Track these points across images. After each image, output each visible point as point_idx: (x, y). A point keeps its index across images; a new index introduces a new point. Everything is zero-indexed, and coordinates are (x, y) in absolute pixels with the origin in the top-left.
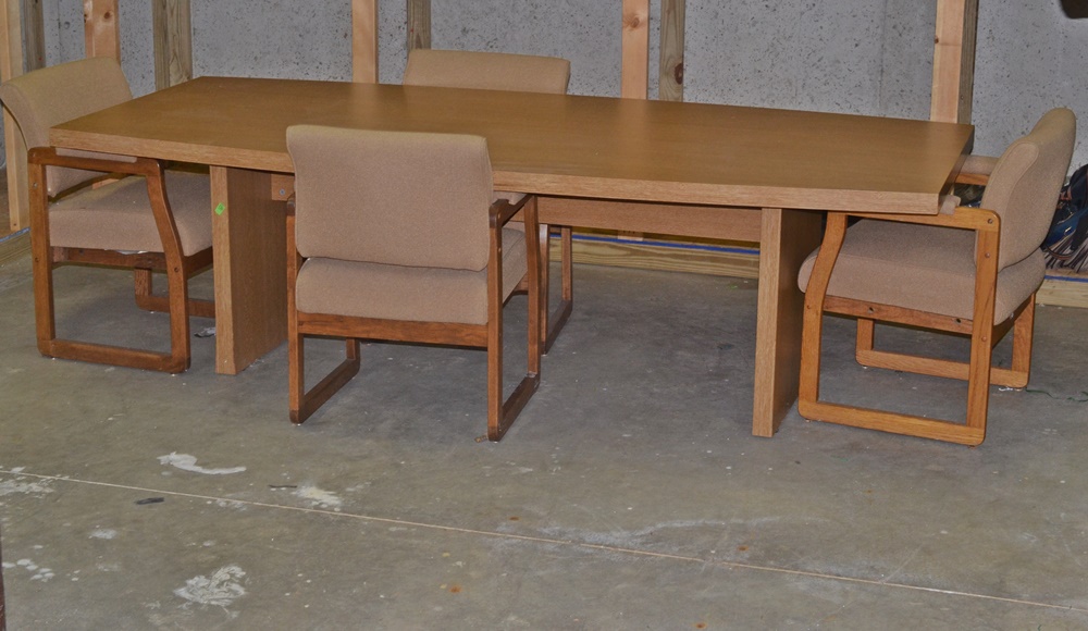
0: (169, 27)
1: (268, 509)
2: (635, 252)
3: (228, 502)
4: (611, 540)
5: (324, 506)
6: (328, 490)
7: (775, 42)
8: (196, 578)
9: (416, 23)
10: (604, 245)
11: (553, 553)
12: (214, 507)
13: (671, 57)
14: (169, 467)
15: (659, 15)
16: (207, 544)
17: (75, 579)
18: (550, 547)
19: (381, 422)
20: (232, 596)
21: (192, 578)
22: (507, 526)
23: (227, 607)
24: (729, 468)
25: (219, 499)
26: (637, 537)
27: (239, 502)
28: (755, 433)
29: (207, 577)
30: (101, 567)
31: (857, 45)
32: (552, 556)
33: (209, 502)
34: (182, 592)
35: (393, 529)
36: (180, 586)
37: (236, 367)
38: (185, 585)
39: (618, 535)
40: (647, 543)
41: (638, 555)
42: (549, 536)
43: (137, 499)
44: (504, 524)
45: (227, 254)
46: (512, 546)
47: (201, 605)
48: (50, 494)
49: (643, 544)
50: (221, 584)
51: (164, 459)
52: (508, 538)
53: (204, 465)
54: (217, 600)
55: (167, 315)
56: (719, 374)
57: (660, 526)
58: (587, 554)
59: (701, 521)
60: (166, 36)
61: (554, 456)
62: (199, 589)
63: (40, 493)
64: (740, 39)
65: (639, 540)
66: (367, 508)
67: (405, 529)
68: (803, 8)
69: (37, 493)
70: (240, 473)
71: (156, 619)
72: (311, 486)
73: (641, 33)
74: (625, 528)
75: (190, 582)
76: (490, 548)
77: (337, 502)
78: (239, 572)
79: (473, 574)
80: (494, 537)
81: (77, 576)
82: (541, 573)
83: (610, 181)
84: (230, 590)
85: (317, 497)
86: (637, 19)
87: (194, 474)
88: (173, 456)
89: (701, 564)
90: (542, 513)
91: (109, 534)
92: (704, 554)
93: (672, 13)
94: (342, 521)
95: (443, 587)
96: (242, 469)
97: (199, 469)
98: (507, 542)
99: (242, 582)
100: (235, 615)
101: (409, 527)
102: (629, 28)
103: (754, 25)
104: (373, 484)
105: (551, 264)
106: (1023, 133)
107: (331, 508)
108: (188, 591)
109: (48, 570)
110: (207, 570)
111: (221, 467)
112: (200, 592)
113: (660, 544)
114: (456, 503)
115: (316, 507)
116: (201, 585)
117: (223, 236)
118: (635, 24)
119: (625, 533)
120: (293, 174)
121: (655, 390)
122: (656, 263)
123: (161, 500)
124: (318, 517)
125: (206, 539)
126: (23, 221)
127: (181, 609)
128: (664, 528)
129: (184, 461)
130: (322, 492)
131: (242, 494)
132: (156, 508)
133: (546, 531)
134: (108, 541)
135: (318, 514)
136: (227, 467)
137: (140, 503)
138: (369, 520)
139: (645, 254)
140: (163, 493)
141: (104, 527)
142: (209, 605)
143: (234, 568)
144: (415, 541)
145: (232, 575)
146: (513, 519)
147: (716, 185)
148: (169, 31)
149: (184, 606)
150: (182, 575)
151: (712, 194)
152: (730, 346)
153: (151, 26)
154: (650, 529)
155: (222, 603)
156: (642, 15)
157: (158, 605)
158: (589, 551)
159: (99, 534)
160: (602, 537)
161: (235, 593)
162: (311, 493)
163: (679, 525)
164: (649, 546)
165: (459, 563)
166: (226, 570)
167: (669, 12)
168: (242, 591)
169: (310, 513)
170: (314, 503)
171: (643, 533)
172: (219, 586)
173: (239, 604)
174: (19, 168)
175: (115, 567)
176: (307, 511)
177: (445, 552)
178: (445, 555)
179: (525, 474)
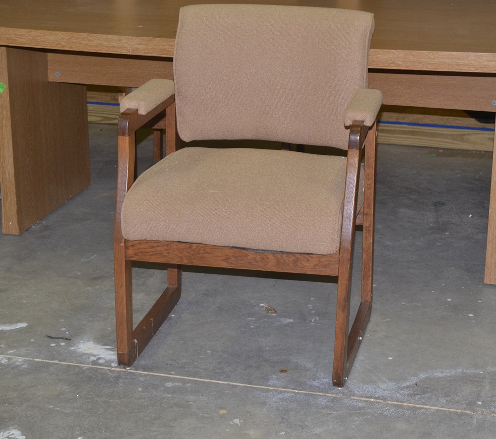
1: (48, 365)
3: (9, 359)
4: (380, 393)
5: (101, 361)
6: (105, 344)
11: (327, 407)
22: (278, 379)
24: (471, 315)
25: (1, 357)
26: (403, 389)
27: (21, 359)
28: (487, 281)
32: (325, 411)
35: (169, 385)
37: (20, 229)
39: (384, 386)
40: (414, 395)
41: (408, 408)
44: (275, 376)
45: (9, 128)
49: (411, 395)
52: (281, 392)
56: (440, 228)
57: (422, 376)
58: (360, 408)
59: (459, 370)
61: (310, 306)
65: (406, 392)
66: (143, 363)
67: (181, 384)
70: (22, 329)
72: (89, 341)
74: (391, 380)
76: (264, 404)
77: (114, 357)
80: (268, 391)
85: (95, 352)
89: (471, 417)
90: (308, 365)
92: (471, 405)
94: (120, 377)
96: (24, 325)
98: (279, 396)
107: (108, 363)
111: (5, 324)
113: (427, 395)
114: (226, 356)
115: (94, 363)
117: (5, 112)
119: (391, 385)
121: (388, 243)
124: (95, 374)
128: (426, 378)
130: (100, 347)
131: (23, 350)
133: (315, 383)
135: (96, 370)
136: (10, 323)
138: (146, 376)
144: (191, 398)
146: (282, 371)
152: (443, 204)
154: (414, 380)
158: (361, 405)
160: (370, 389)
162: (88, 348)
163: (440, 375)
164: (417, 397)
165: (237, 421)
169: (89, 369)
170: (92, 358)
171: (408, 384)
176: (85, 366)
177: (222, 408)
178: (222, 412)
179: (286, 325)
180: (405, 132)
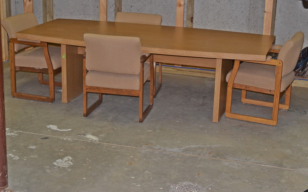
0: (47, 3)
1: (78, 141)
2: (179, 70)
3: (67, 139)
4: (174, 151)
5: (93, 140)
6: (95, 136)
7: (219, 11)
8: (59, 160)
9: (118, 4)
10: (170, 68)
11: (158, 154)
12: (63, 140)
13: (190, 15)
14: (50, 129)
15: (187, 3)
16: (61, 150)
17: (25, 160)
18: (157, 152)
19: (109, 117)
20: (69, 165)
21: (58, 160)
22: (145, 146)
23: (68, 168)
24: (206, 131)
25: (64, 138)
26: (181, 150)
27: (70, 139)
28: (213, 121)
29: (62, 159)
30: (32, 156)
31: (242, 12)
33: (61, 139)
34: (55, 163)
35: (113, 147)
36: (54, 162)
37: (68, 101)
38: (56, 161)
39: (175, 149)
41: (181, 155)
42: (156, 149)
43: (41, 138)
45: (66, 69)
46: (147, 152)
47: (61, 167)
48: (17, 136)
49: (183, 152)
50: (66, 161)
51: (48, 127)
52: (145, 150)
53: (59, 128)
54: (65, 166)
55: (49, 86)
56: (203, 105)
57: (187, 147)
58: (167, 154)
59: (198, 146)
60: (46, 6)
61: (157, 127)
62: (60, 163)
63: (14, 136)
64: (209, 10)
65: (182, 151)
66: (106, 141)
67: (116, 147)
68: (227, 1)
69: (13, 136)
70: (70, 131)
71: (48, 171)
72: (90, 135)
73: (182, 8)
74: (177, 148)
75: (57, 161)
76: (140, 152)
77: (97, 139)
78: (71, 158)
79: (136, 159)
80: (142, 149)
81: (25, 159)
82: (154, 159)
83: (174, 50)
84: (68, 163)
85: (92, 138)
86: (181, 4)
87: (57, 131)
88: (51, 126)
89: (199, 158)
90: (154, 143)
91: (34, 147)
92: (199, 155)
93: (190, 2)
94: (99, 144)
95: (127, 163)
96: (70, 130)
97: (58, 129)
98: (145, 151)
99: (71, 161)
100: (70, 170)
101: (118, 146)
102: (179, 6)
103: (213, 6)
104: (107, 134)
105: (156, 73)
106: (288, 38)
107: (96, 141)
108: (57, 163)
109: (17, 157)
110: (62, 158)
111: (65, 129)
112: (60, 164)
113: (187, 152)
114: (130, 140)
115: (91, 140)
116: (60, 161)
117: (64, 64)
118: (180, 5)
119: (178, 149)
120: (85, 47)
121: (185, 109)
122: (185, 73)
123: (48, 138)
124: (92, 143)
125: (61, 149)
126: (6, 58)
127: (55, 168)
128: (188, 147)
129: (54, 127)
130: (93, 136)
131: (71, 137)
132: (47, 140)
133: (155, 148)
134: (34, 149)
135: (92, 142)
136: (66, 129)
137: (42, 139)
138: (106, 144)
139: (182, 70)
140: (48, 136)
141: (32, 145)
142: (63, 167)
143: (69, 157)
144: (119, 150)
145: (69, 159)
146: (146, 144)
147: (204, 52)
148: (47, 5)
149: (56, 167)
150: (55, 159)
151: (203, 54)
152: (206, 97)
153: (42, 3)
154: (184, 148)
155: (66, 167)
156: (182, 3)
157: (49, 167)
158: (168, 153)
159: (31, 147)
160: (171, 150)
161: (70, 164)
162: (90, 136)
163: (192, 147)
164: (184, 152)
165: (132, 156)
166: (67, 157)
167: (189, 2)
168: (72, 163)
169: (90, 142)
170: (91, 139)
171: (182, 149)
172: (65, 162)
173: (71, 167)
174: (5, 43)
175: (36, 156)
176: (89, 141)
177: (128, 153)
178: (128, 154)
179: (149, 132)
180: (198, 72)
